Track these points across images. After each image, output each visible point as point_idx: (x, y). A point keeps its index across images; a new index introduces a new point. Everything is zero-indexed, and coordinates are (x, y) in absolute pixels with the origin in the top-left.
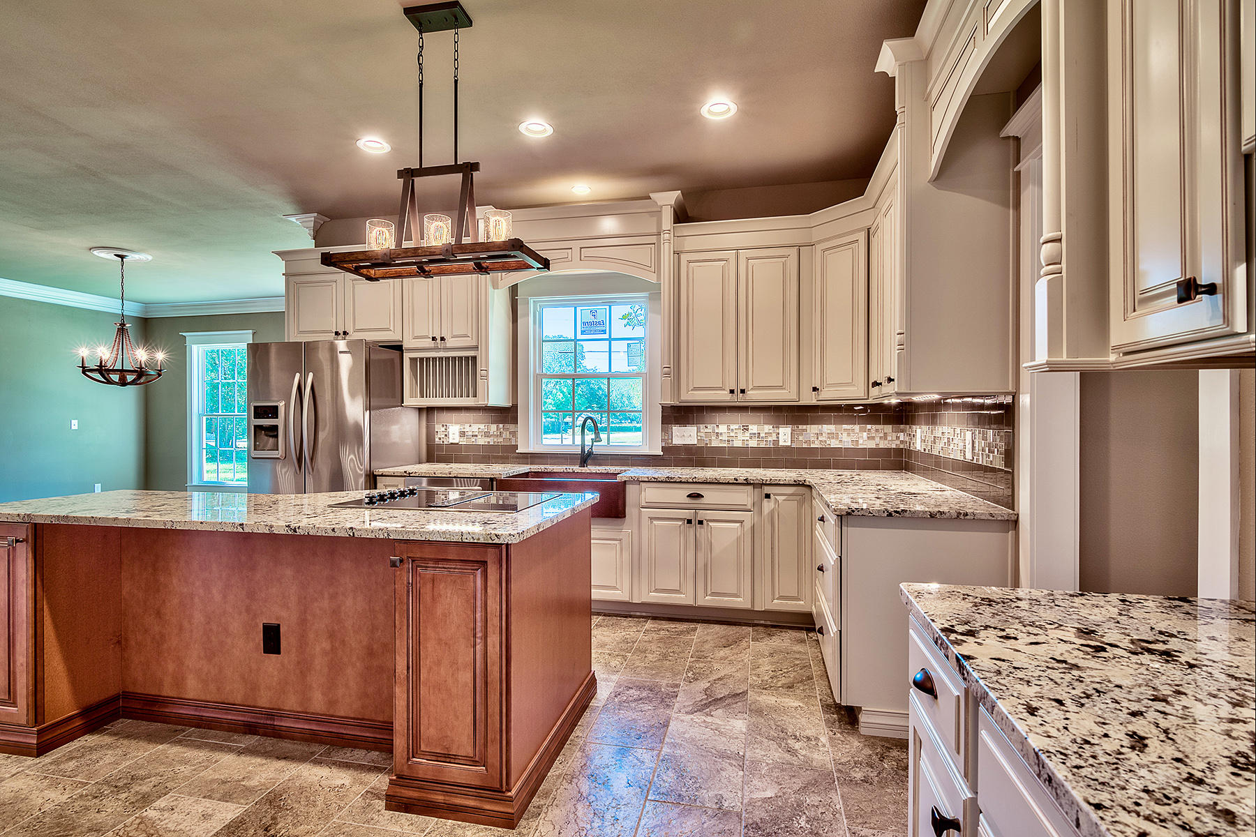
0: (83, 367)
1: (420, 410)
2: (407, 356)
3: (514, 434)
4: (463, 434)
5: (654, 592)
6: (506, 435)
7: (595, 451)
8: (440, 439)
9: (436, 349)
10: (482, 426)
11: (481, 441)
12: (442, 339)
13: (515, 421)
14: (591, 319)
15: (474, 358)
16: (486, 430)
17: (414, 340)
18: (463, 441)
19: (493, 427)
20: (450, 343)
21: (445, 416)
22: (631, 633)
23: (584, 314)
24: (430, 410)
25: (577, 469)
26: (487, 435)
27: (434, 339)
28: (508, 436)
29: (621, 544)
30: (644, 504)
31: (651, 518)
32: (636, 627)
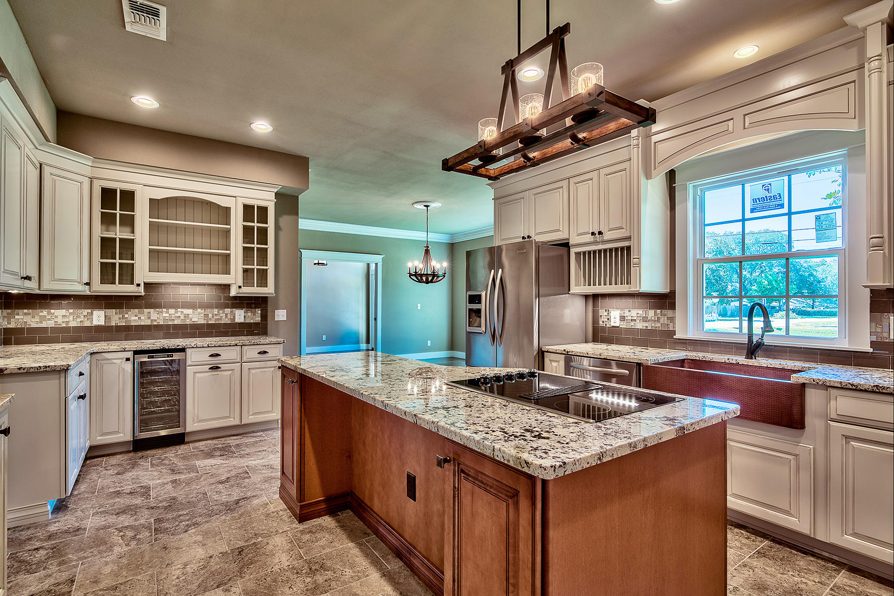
0: (410, 273)
1: (586, 297)
2: (573, 251)
3: (672, 319)
4: (622, 318)
5: (851, 535)
6: (664, 320)
7: (767, 341)
8: (603, 322)
9: (595, 243)
10: (640, 312)
11: (640, 325)
12: (600, 233)
13: (673, 307)
14: (763, 193)
15: (629, 248)
16: (644, 315)
17: (577, 237)
18: (623, 325)
19: (651, 313)
20: (607, 236)
21: (608, 301)
22: (810, 583)
23: (754, 189)
24: (595, 297)
25: (742, 360)
26: (645, 319)
27: (593, 234)
28: (666, 322)
29: (797, 460)
30: (833, 416)
31: (847, 437)
32: (821, 574)
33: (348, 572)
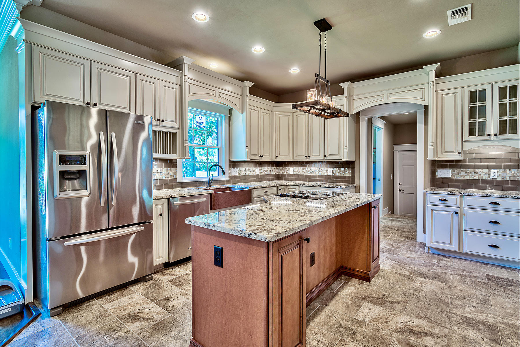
3: (175, 173)
12: (163, 121)
13: (176, 166)
14: (199, 121)
19: (165, 170)
27: (158, 120)
28: (172, 174)
33: (335, 316)
